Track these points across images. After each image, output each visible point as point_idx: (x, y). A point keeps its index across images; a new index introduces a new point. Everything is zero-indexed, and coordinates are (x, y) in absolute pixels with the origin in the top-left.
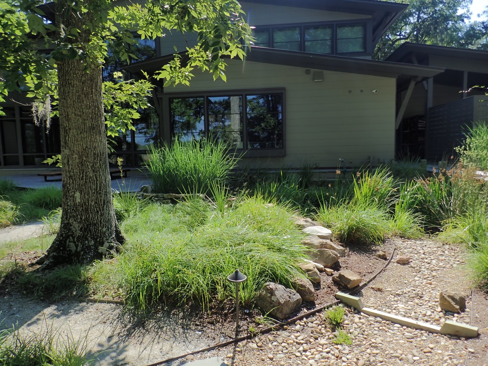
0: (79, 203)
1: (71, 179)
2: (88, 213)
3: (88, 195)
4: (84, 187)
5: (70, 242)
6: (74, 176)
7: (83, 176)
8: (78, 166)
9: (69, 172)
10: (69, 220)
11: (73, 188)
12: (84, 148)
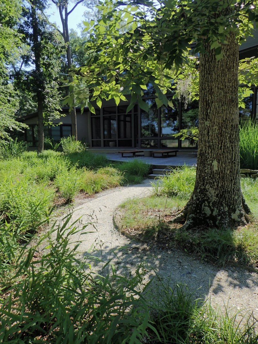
0: (216, 171)
1: (210, 149)
2: (224, 181)
3: (225, 164)
4: (222, 157)
5: (205, 206)
6: (214, 146)
7: (221, 146)
8: (217, 136)
9: (209, 142)
10: (205, 187)
11: (211, 157)
12: (224, 119)
